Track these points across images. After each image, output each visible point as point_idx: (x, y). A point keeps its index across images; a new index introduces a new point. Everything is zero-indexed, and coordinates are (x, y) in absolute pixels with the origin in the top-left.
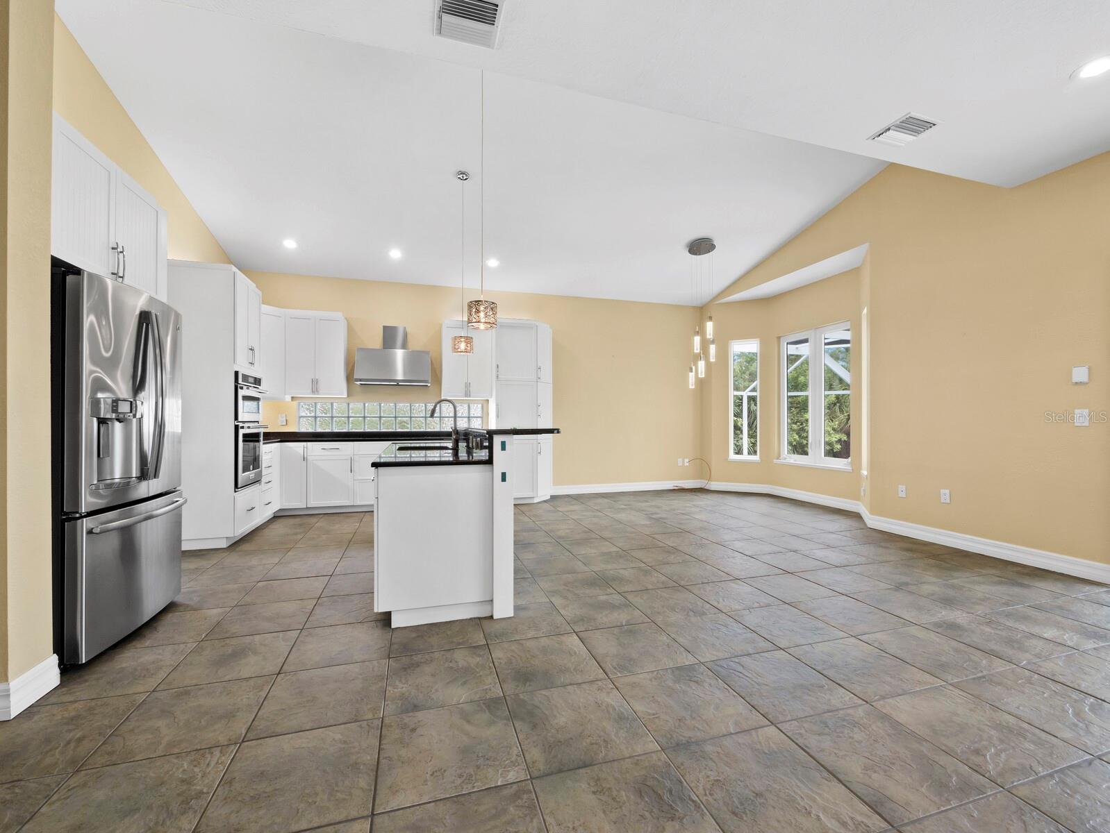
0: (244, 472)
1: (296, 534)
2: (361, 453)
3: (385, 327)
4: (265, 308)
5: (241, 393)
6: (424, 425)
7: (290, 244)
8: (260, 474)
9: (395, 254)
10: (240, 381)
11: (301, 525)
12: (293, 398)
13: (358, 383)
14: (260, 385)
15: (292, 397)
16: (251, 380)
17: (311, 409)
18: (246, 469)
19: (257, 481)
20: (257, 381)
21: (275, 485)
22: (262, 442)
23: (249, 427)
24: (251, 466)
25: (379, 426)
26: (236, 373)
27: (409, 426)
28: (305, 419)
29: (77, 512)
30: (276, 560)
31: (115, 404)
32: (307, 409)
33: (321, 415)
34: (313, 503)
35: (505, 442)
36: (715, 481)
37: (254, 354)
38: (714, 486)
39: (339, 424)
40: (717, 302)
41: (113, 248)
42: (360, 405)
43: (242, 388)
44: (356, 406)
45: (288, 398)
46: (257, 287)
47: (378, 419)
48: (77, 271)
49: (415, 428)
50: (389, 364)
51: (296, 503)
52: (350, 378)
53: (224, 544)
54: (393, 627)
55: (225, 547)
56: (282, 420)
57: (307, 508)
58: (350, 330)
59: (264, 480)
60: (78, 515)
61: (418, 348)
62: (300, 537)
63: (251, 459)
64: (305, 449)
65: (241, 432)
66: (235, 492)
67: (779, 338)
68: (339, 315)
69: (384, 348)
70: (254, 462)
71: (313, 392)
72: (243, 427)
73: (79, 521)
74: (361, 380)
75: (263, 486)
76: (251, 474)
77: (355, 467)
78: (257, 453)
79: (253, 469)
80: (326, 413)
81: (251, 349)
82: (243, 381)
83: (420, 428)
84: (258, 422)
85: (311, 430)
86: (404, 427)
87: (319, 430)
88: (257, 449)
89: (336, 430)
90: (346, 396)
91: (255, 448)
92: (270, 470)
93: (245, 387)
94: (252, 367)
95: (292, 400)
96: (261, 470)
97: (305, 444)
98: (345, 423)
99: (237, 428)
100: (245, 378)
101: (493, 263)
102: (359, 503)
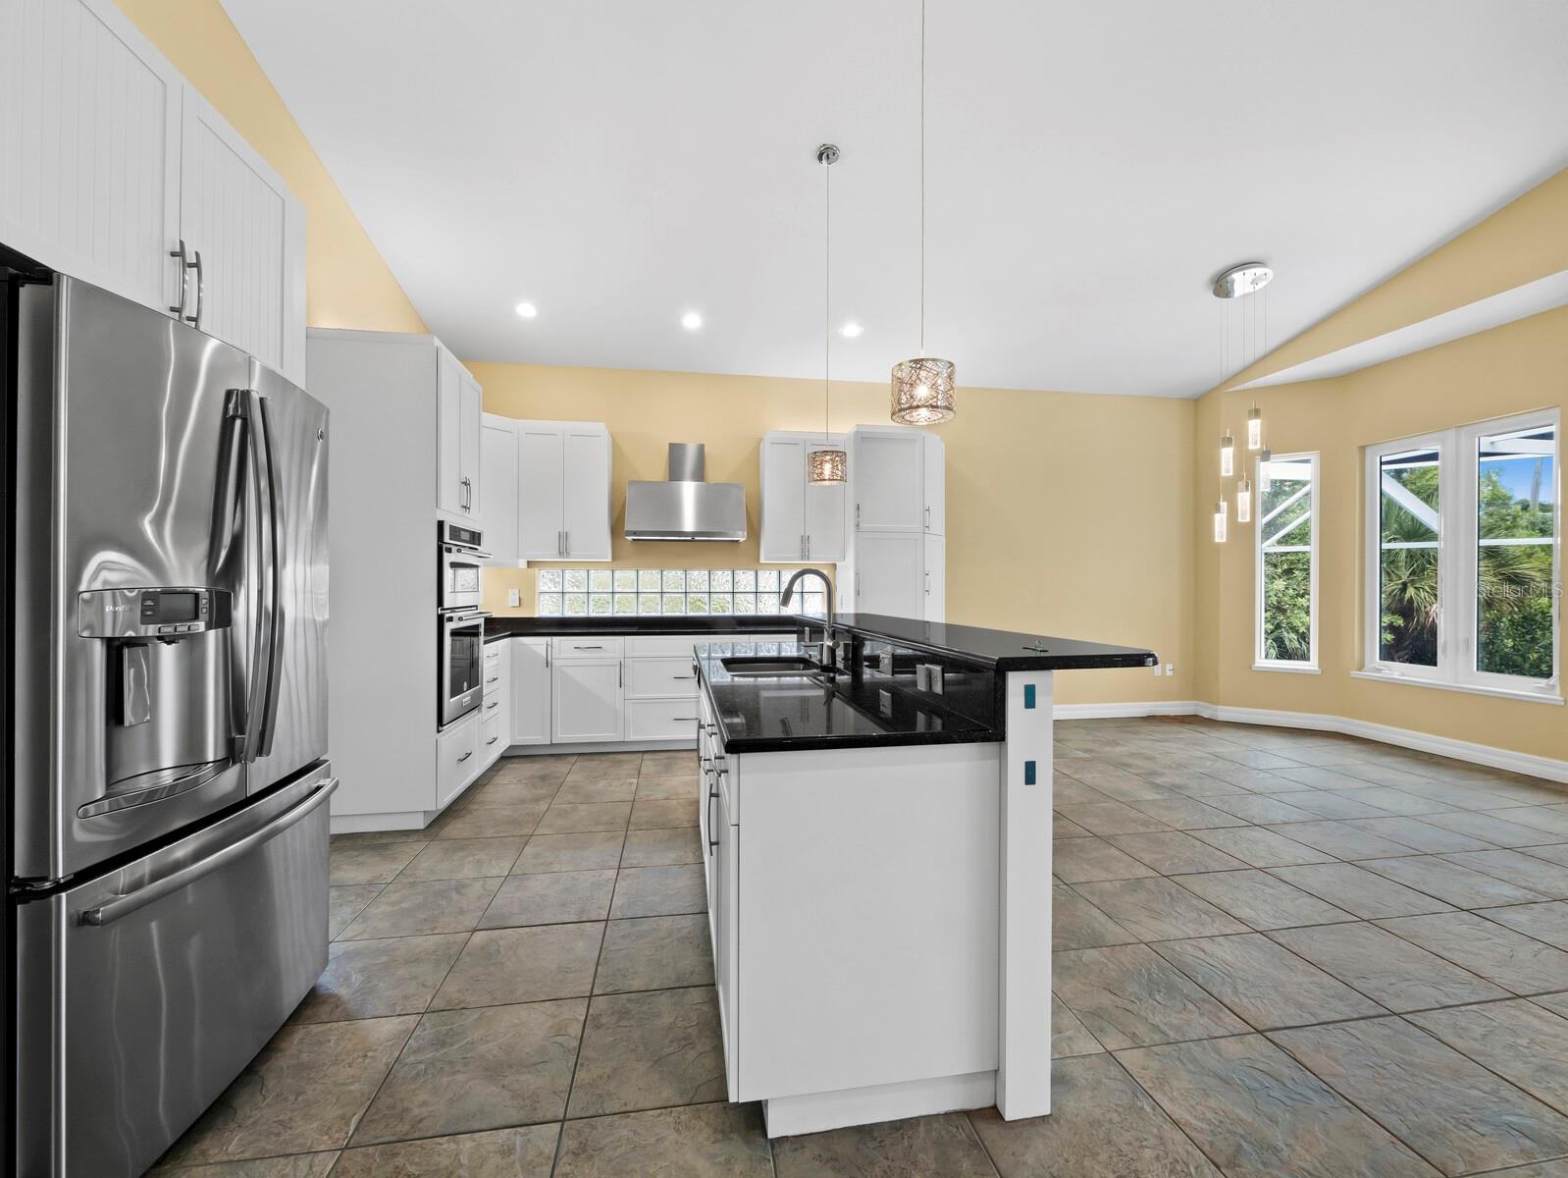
0: (453, 695)
1: (537, 800)
2: (635, 655)
3: (670, 444)
4: (488, 418)
5: (448, 558)
6: (730, 606)
7: (526, 310)
8: (479, 697)
9: (692, 321)
10: (447, 538)
11: (544, 778)
12: (530, 563)
13: (630, 538)
14: (479, 545)
15: (528, 562)
16: (465, 536)
17: (557, 580)
18: (456, 691)
19: (475, 706)
20: (475, 538)
21: (503, 711)
22: (482, 638)
23: (461, 619)
24: (465, 684)
25: (660, 608)
26: (441, 524)
27: (707, 608)
28: (547, 596)
29: (45, 879)
30: (504, 867)
31: (149, 603)
32: (551, 580)
33: (571, 590)
34: (562, 736)
35: (1034, 686)
36: (1224, 705)
37: (469, 492)
38: (1224, 713)
39: (599, 604)
40: (1231, 390)
41: (173, 254)
42: (632, 574)
43: (449, 550)
44: (625, 577)
45: (523, 564)
46: (475, 378)
47: (659, 596)
48: (44, 276)
49: (716, 610)
50: (673, 507)
51: (536, 737)
52: (617, 529)
53: (420, 823)
54: (771, 1135)
55: (422, 827)
56: (512, 598)
57: (552, 745)
58: (617, 453)
59: (486, 702)
60: (48, 885)
61: (722, 479)
62: (543, 806)
63: (465, 663)
64: (549, 648)
65: (448, 627)
66: (439, 732)
67: (1363, 448)
68: (600, 428)
69: (670, 480)
70: (468, 674)
71: (560, 553)
72: (450, 619)
73: (53, 898)
74: (635, 533)
75: (484, 714)
76: (465, 697)
77: (627, 680)
78: (476, 655)
79: (469, 688)
80: (578, 587)
81: (465, 483)
82: (451, 539)
83: (724, 611)
84: (476, 606)
85: (557, 615)
86: (700, 609)
87: (569, 614)
88: (475, 647)
89: (593, 615)
90: (610, 560)
91: (472, 646)
92: (495, 685)
93: (454, 549)
94: (467, 515)
95: (528, 567)
96: (481, 689)
97: (548, 639)
98: (608, 602)
99: (441, 619)
100: (456, 532)
101: (851, 330)
102: (633, 738)
